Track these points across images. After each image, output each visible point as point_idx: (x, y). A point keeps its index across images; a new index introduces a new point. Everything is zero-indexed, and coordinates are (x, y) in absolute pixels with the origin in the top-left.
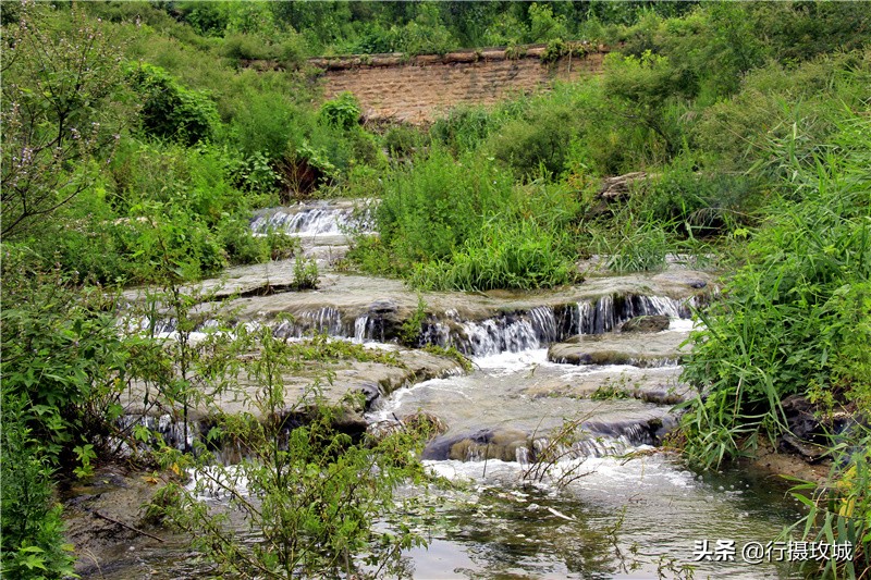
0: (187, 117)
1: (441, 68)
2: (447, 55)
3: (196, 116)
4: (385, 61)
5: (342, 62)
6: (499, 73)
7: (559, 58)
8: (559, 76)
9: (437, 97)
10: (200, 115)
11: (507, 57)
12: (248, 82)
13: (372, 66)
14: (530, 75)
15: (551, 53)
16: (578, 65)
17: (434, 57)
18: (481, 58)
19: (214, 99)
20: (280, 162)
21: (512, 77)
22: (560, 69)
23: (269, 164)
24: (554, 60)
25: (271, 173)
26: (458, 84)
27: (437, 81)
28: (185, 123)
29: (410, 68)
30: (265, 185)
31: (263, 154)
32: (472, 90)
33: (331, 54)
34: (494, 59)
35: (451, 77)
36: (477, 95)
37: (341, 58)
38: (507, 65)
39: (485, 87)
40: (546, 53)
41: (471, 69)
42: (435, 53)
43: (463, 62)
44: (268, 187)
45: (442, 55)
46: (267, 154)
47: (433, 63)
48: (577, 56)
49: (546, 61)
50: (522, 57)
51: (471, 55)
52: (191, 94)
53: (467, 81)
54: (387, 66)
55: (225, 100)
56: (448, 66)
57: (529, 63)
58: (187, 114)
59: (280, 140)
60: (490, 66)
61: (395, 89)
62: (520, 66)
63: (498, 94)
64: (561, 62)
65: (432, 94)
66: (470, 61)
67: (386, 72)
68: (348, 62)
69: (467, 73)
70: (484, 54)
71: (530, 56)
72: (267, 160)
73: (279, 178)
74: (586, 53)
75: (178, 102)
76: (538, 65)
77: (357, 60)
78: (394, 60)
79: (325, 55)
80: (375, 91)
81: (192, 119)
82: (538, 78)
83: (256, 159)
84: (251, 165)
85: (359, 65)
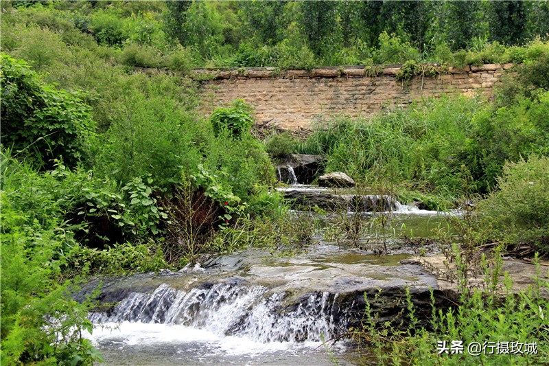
0: (52, 124)
1: (308, 82)
2: (314, 71)
3: (63, 122)
4: (260, 73)
5: (222, 73)
6: (359, 88)
7: (413, 77)
8: (412, 93)
9: (304, 106)
10: (68, 121)
11: (367, 74)
12: (137, 84)
13: (248, 77)
14: (387, 91)
15: (406, 72)
16: (430, 84)
17: (302, 72)
18: (343, 75)
19: (90, 102)
20: (167, 194)
21: (371, 92)
22: (414, 87)
23: (152, 196)
24: (408, 78)
25: (154, 210)
26: (323, 96)
27: (305, 92)
28: (48, 131)
29: (281, 80)
30: (144, 226)
31: (145, 182)
32: (335, 101)
33: (212, 66)
34: (354, 76)
35: (316, 89)
36: (341, 107)
37: (222, 69)
38: (366, 81)
39: (347, 99)
40: (402, 73)
41: (334, 84)
42: (303, 69)
43: (327, 77)
44: (149, 229)
45: (309, 70)
46: (150, 181)
47: (301, 77)
48: (430, 76)
49: (401, 79)
50: (380, 75)
51: (334, 71)
52: (61, 95)
53: (331, 93)
54: (261, 78)
55: (103, 103)
56: (314, 80)
57: (385, 80)
58: (52, 119)
59: (168, 162)
60: (351, 82)
61: (267, 98)
62: (377, 83)
63: (358, 106)
64: (414, 81)
65: (299, 104)
66: (333, 77)
67: (260, 82)
68: (227, 73)
69: (330, 86)
70: (346, 71)
71: (386, 75)
72: (149, 191)
73: (165, 216)
74: (437, 73)
75: (41, 104)
76: (393, 83)
77: (235, 72)
78: (267, 73)
79: (207, 67)
80: (250, 99)
81: (57, 126)
82: (394, 94)
83: (134, 188)
84: (127, 198)
85: (237, 76)
